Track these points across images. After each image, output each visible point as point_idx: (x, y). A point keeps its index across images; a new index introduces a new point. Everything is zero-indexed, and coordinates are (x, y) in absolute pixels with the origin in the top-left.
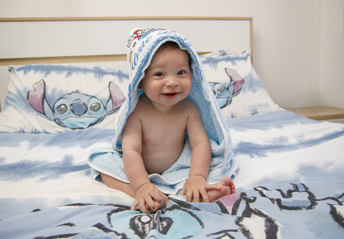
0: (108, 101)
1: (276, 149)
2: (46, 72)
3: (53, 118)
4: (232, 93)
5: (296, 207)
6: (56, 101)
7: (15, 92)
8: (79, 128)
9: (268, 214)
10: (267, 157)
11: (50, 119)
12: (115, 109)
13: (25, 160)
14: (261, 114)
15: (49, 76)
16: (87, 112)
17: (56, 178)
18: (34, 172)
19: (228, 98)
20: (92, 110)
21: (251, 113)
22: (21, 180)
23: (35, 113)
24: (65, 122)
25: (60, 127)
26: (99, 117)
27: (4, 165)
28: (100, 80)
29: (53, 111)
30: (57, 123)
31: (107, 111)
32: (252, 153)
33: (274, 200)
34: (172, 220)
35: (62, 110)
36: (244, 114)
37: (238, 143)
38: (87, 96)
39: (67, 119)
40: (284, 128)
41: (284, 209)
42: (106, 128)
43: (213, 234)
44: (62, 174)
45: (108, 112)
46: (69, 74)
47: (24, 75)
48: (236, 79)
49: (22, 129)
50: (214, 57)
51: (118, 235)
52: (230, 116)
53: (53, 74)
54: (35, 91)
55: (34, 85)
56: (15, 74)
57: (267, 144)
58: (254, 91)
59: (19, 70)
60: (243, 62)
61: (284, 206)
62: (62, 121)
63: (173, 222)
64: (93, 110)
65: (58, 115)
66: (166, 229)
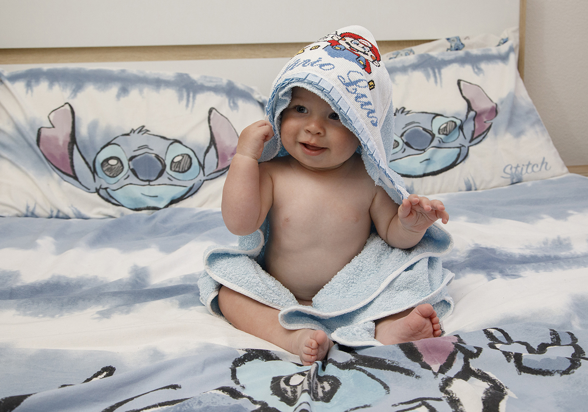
0: (207, 151)
1: (541, 263)
2: (74, 87)
3: (93, 186)
4: (469, 137)
5: (544, 371)
6: (99, 150)
7: (9, 129)
8: (148, 208)
9: (497, 379)
10: (519, 279)
11: (88, 189)
12: (223, 169)
13: (59, 277)
14: (529, 184)
15: (81, 95)
16: (165, 174)
17: (128, 312)
18: (83, 301)
19: (460, 148)
20: (175, 171)
21: (509, 181)
22: (62, 316)
23: (56, 175)
24: (118, 195)
25: (110, 205)
26: (190, 185)
27: (22, 286)
28: (190, 104)
29: (94, 172)
30: (103, 198)
31: (206, 174)
32: (493, 272)
33: (510, 356)
34: (339, 380)
35: (112, 168)
36: (494, 184)
37: (469, 248)
38: (162, 140)
39: (123, 188)
40: (570, 218)
41: (524, 372)
42: (205, 208)
43: (402, 403)
44: (138, 305)
45: (208, 176)
46: (124, 91)
47: (27, 92)
48: (481, 105)
49: (31, 209)
50: (434, 54)
51: (255, 402)
52: (464, 187)
53: (90, 90)
54: (54, 127)
55: (50, 114)
56: (6, 87)
57: (527, 253)
58: (519, 134)
59: (14, 78)
60: (499, 66)
61: (525, 367)
62: (112, 193)
63: (341, 384)
64: (177, 169)
65: (104, 181)
66: (328, 395)
